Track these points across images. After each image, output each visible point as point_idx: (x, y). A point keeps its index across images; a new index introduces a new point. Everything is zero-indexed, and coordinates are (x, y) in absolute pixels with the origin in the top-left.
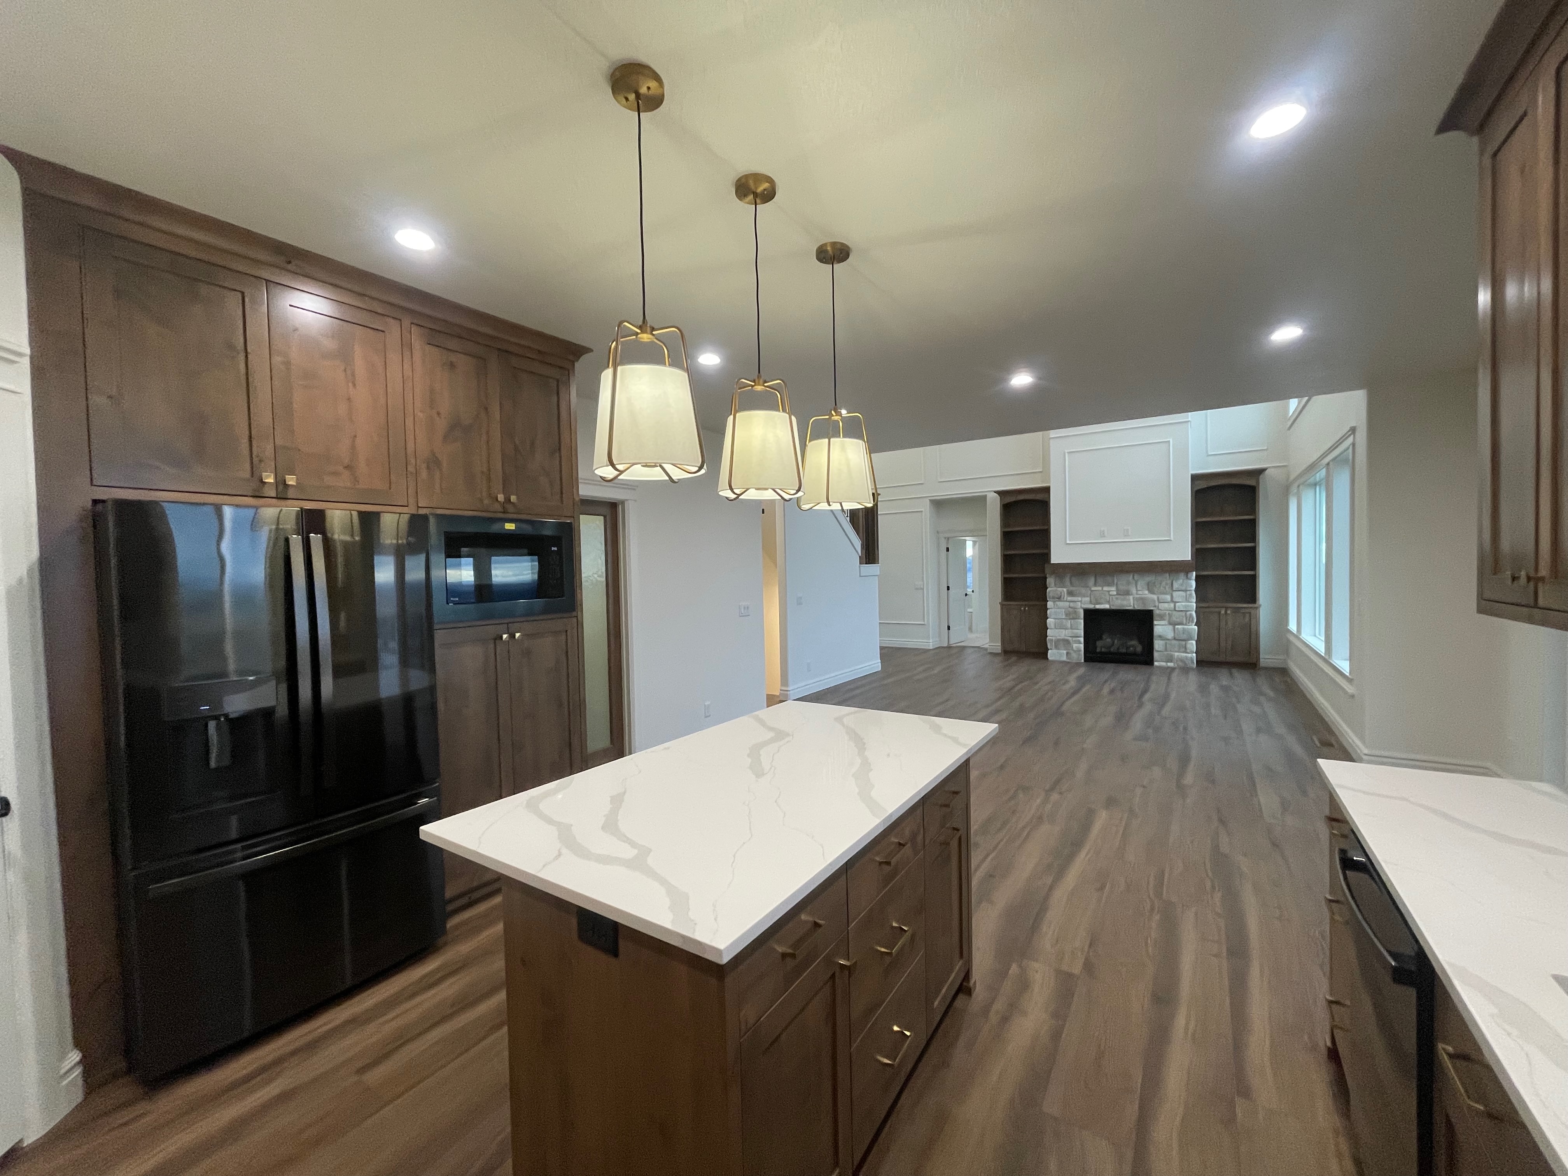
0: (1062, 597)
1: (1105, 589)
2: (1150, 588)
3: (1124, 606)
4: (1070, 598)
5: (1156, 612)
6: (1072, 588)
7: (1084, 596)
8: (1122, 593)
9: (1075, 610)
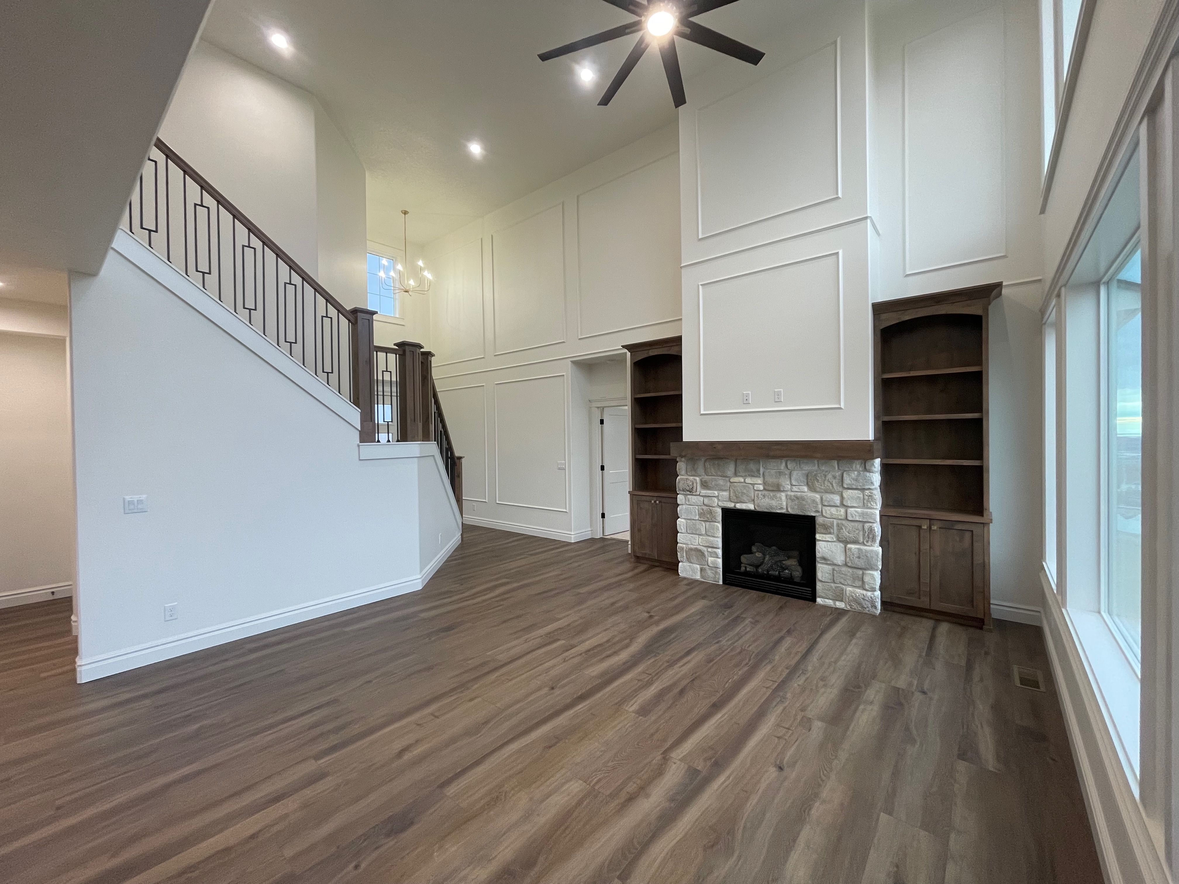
0: (695, 489)
1: (749, 480)
2: (810, 482)
3: (772, 508)
4: (704, 492)
5: (819, 520)
6: (706, 478)
7: (722, 490)
8: (771, 488)
9: (711, 508)
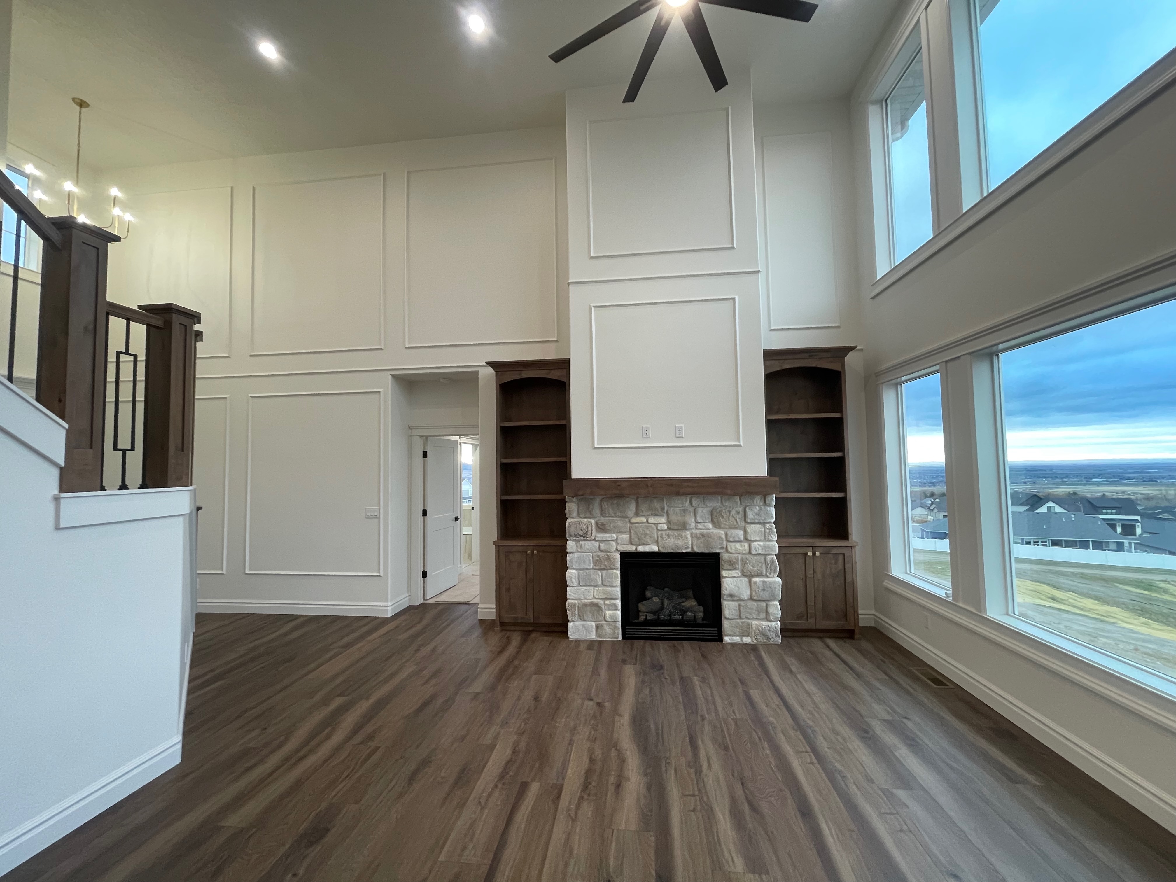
0: (589, 534)
1: (652, 520)
2: (715, 518)
3: (678, 548)
4: (600, 536)
5: (724, 556)
6: (602, 519)
7: (621, 532)
8: (676, 527)
9: (608, 554)
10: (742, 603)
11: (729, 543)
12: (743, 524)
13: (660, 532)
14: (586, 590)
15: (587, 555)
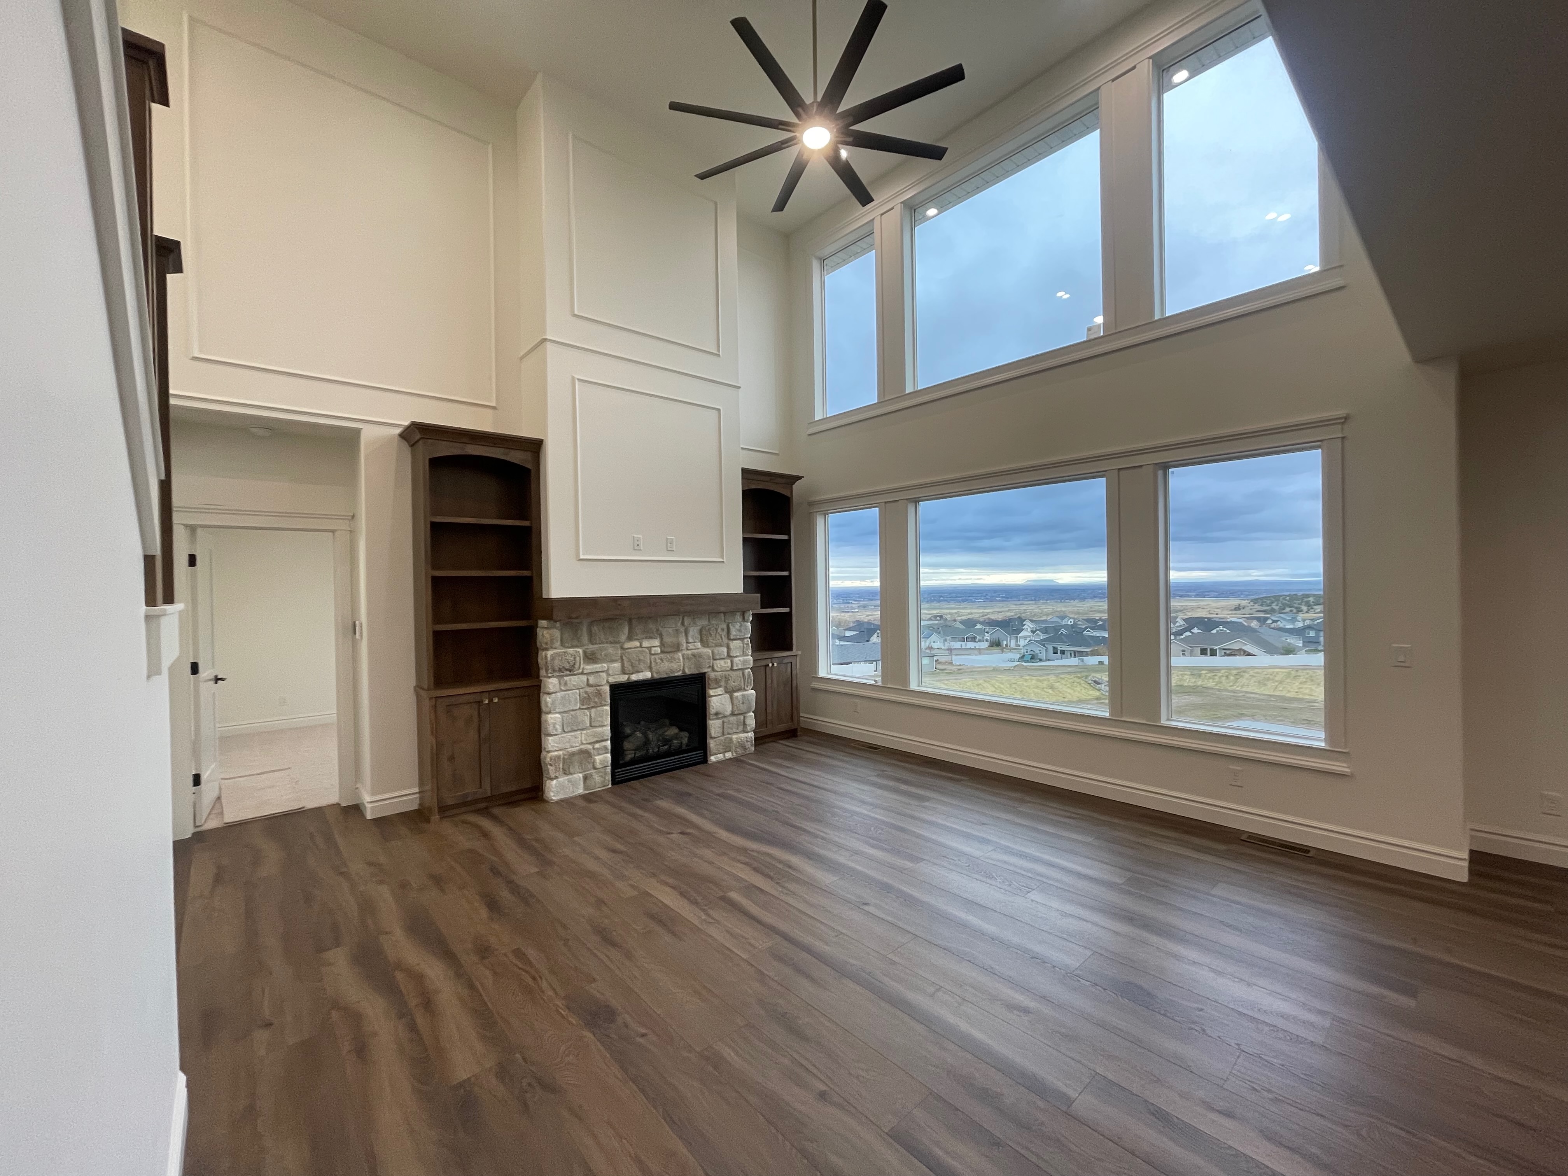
0: (577, 666)
1: (646, 644)
2: (704, 637)
3: (672, 672)
4: (589, 668)
5: (711, 675)
6: (591, 647)
7: (613, 661)
8: (669, 650)
9: (598, 688)
10: (725, 720)
11: (715, 661)
12: (726, 641)
13: (653, 657)
14: (571, 736)
15: (572, 693)
